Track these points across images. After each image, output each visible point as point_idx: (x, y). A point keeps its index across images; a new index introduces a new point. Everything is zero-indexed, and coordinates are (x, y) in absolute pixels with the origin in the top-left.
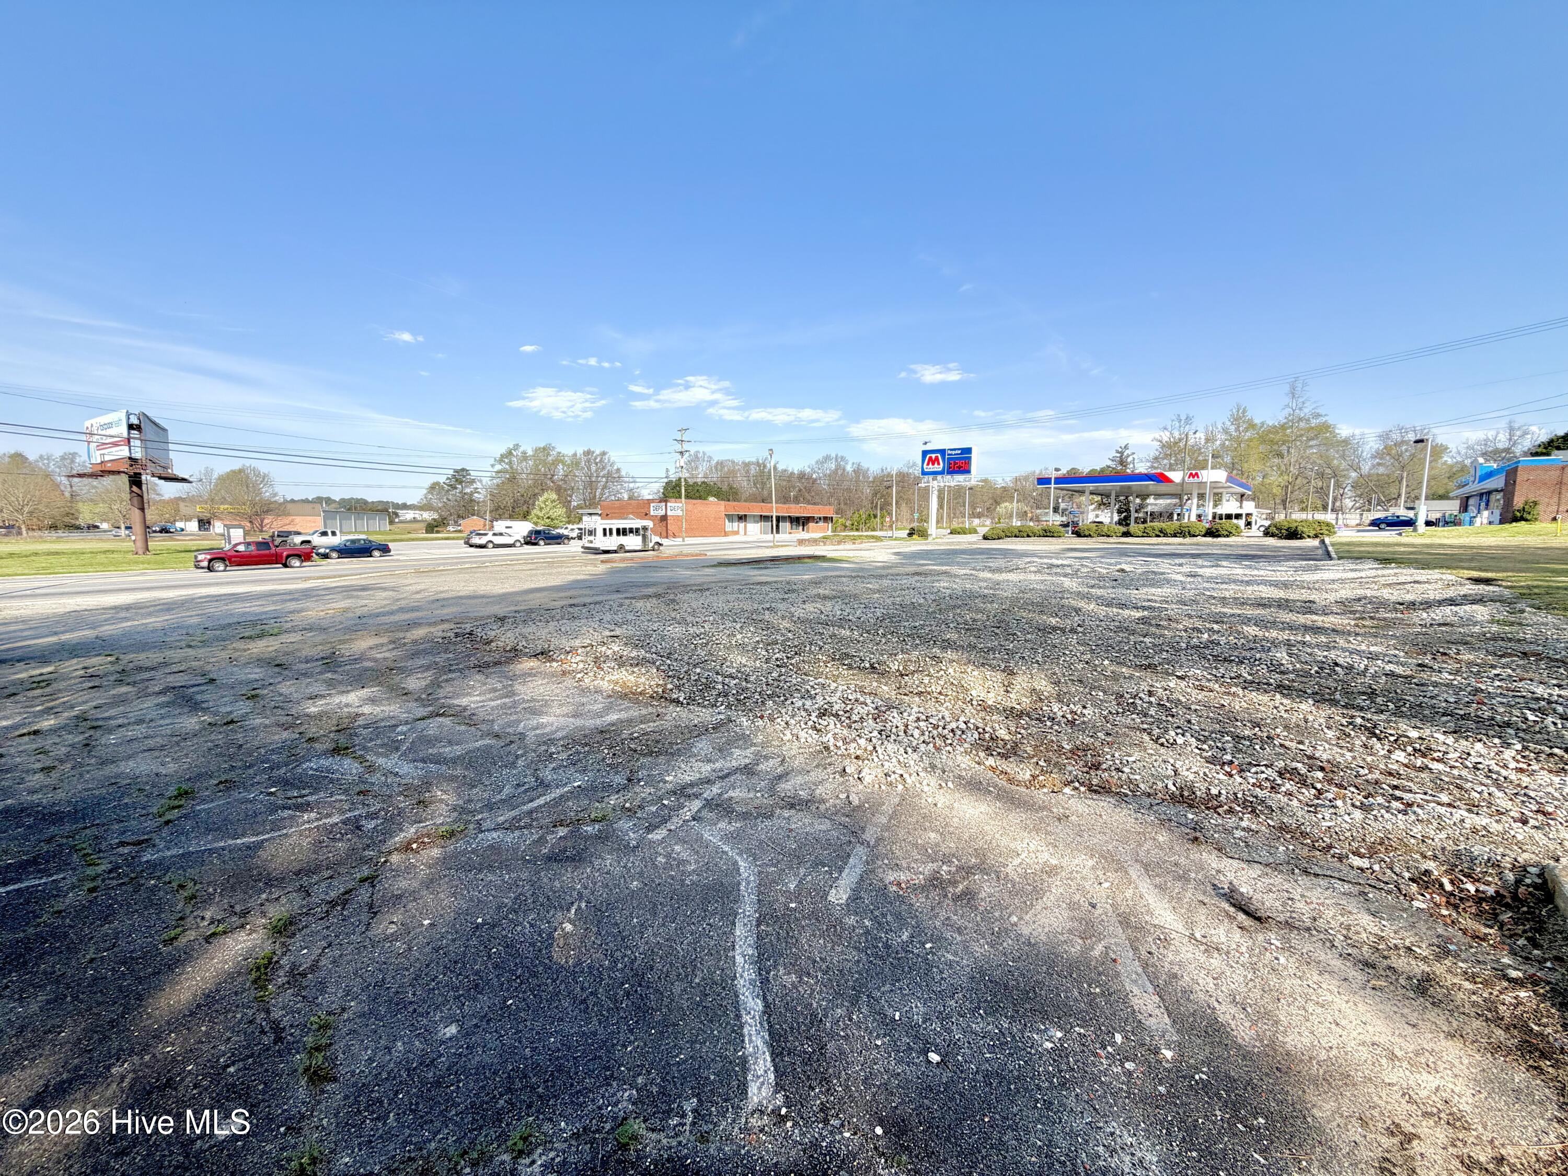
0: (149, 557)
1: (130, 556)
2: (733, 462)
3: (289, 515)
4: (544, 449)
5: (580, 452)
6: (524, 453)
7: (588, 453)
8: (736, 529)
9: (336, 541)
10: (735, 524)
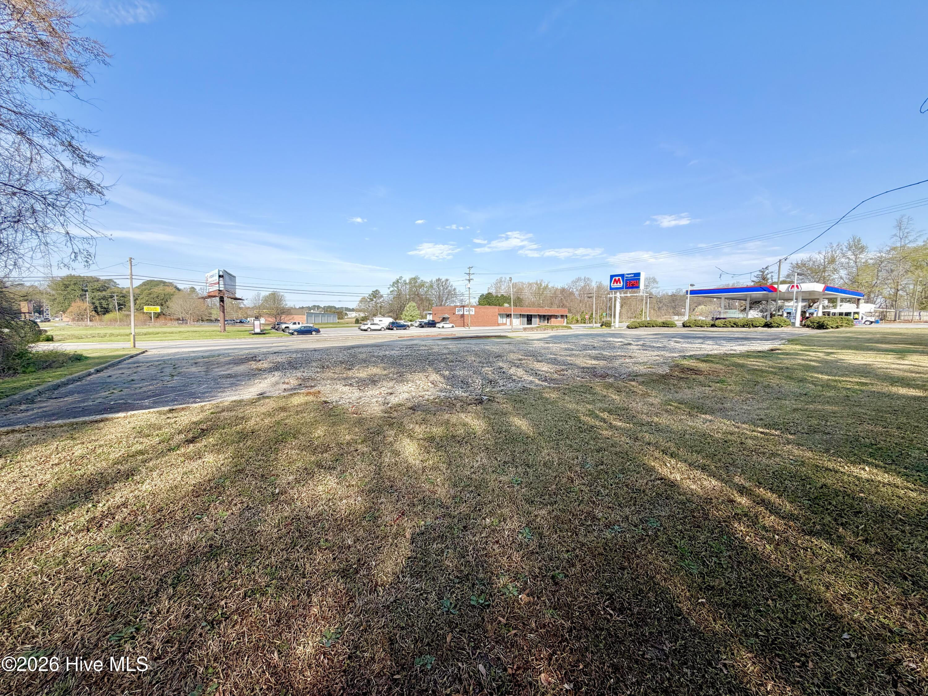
0: (225, 333)
1: (218, 333)
2: (522, 283)
3: (292, 314)
4: (414, 279)
5: (434, 280)
6: (405, 281)
7: (439, 280)
8: (505, 322)
9: (297, 327)
10: (504, 320)
